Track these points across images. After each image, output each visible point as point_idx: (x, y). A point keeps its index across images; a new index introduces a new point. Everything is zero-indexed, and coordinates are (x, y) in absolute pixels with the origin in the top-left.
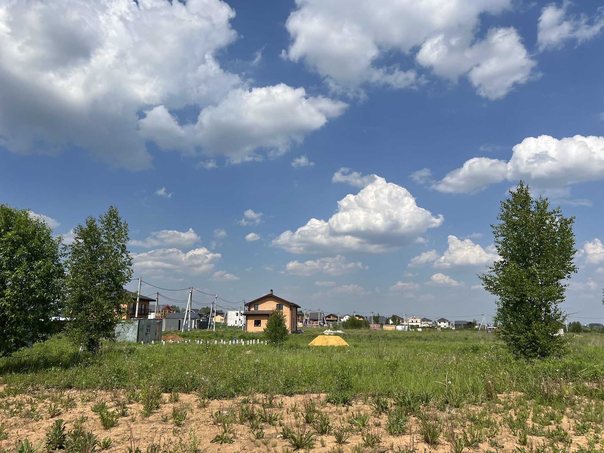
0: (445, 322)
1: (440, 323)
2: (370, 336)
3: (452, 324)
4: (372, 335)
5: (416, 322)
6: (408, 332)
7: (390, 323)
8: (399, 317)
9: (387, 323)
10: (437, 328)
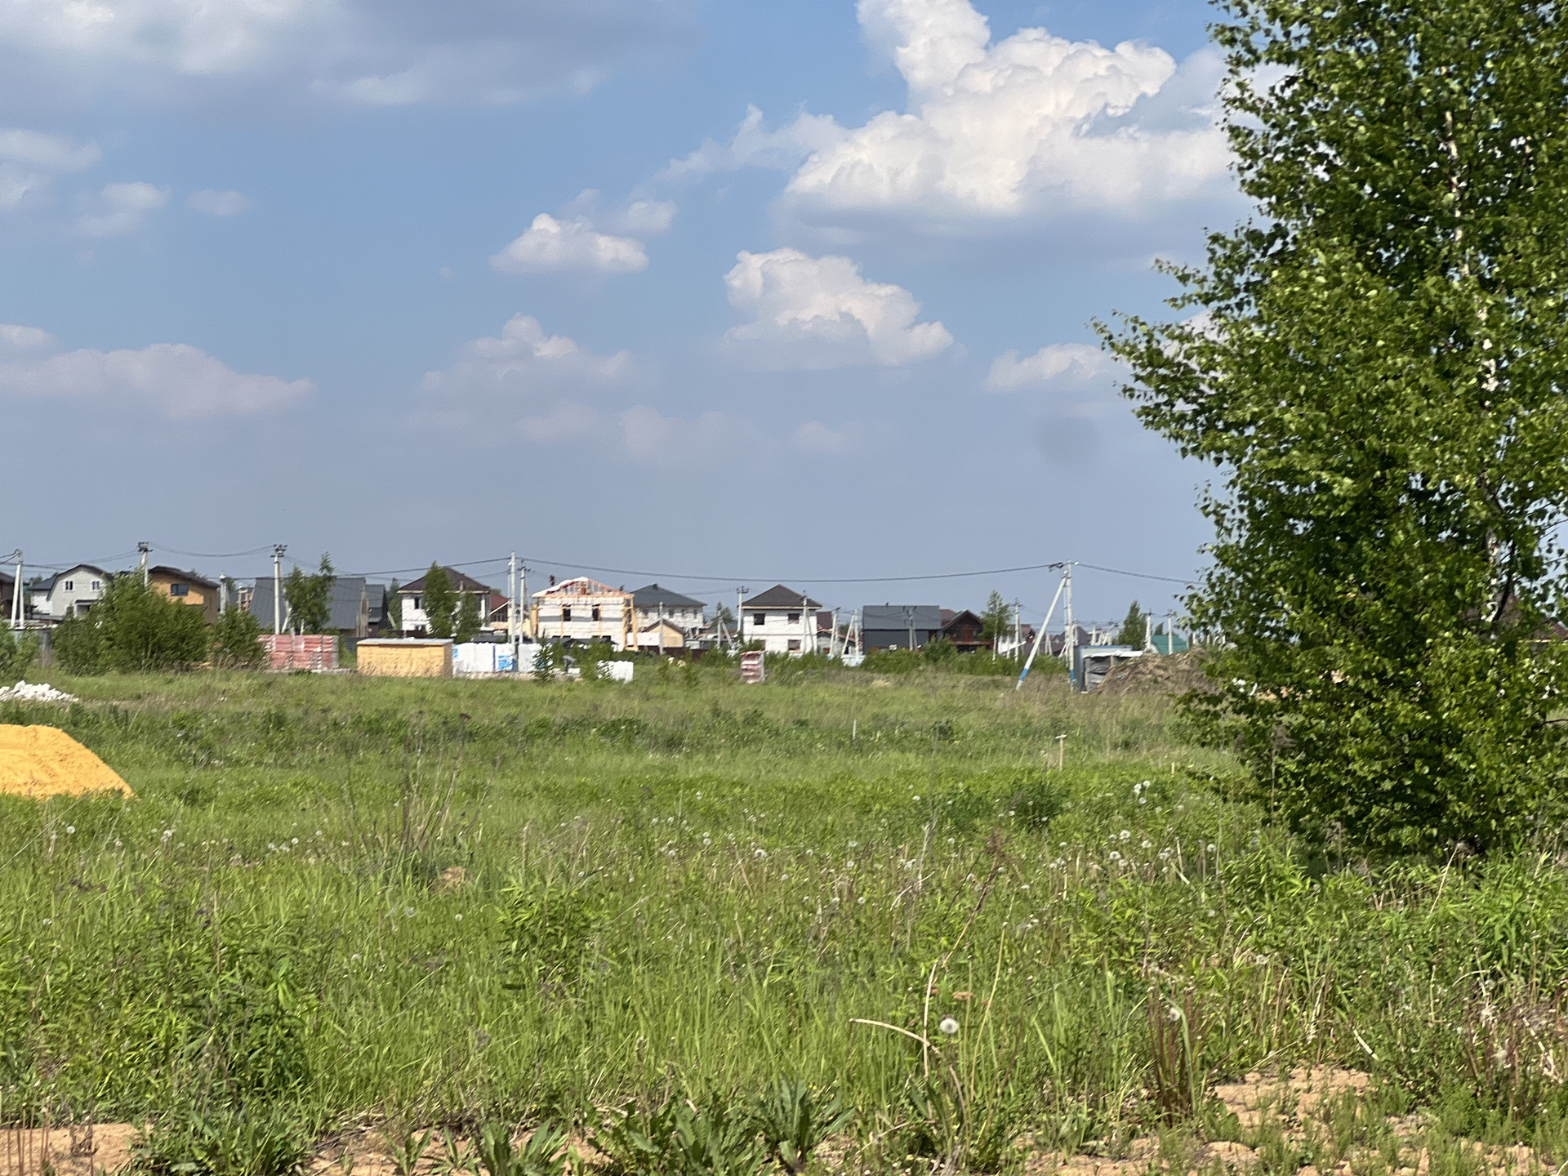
0: (794, 617)
1: (760, 621)
2: (279, 721)
3: (843, 630)
4: (291, 713)
5: (596, 615)
6: (540, 691)
7: (407, 626)
8: (470, 584)
9: (384, 623)
10: (738, 658)
